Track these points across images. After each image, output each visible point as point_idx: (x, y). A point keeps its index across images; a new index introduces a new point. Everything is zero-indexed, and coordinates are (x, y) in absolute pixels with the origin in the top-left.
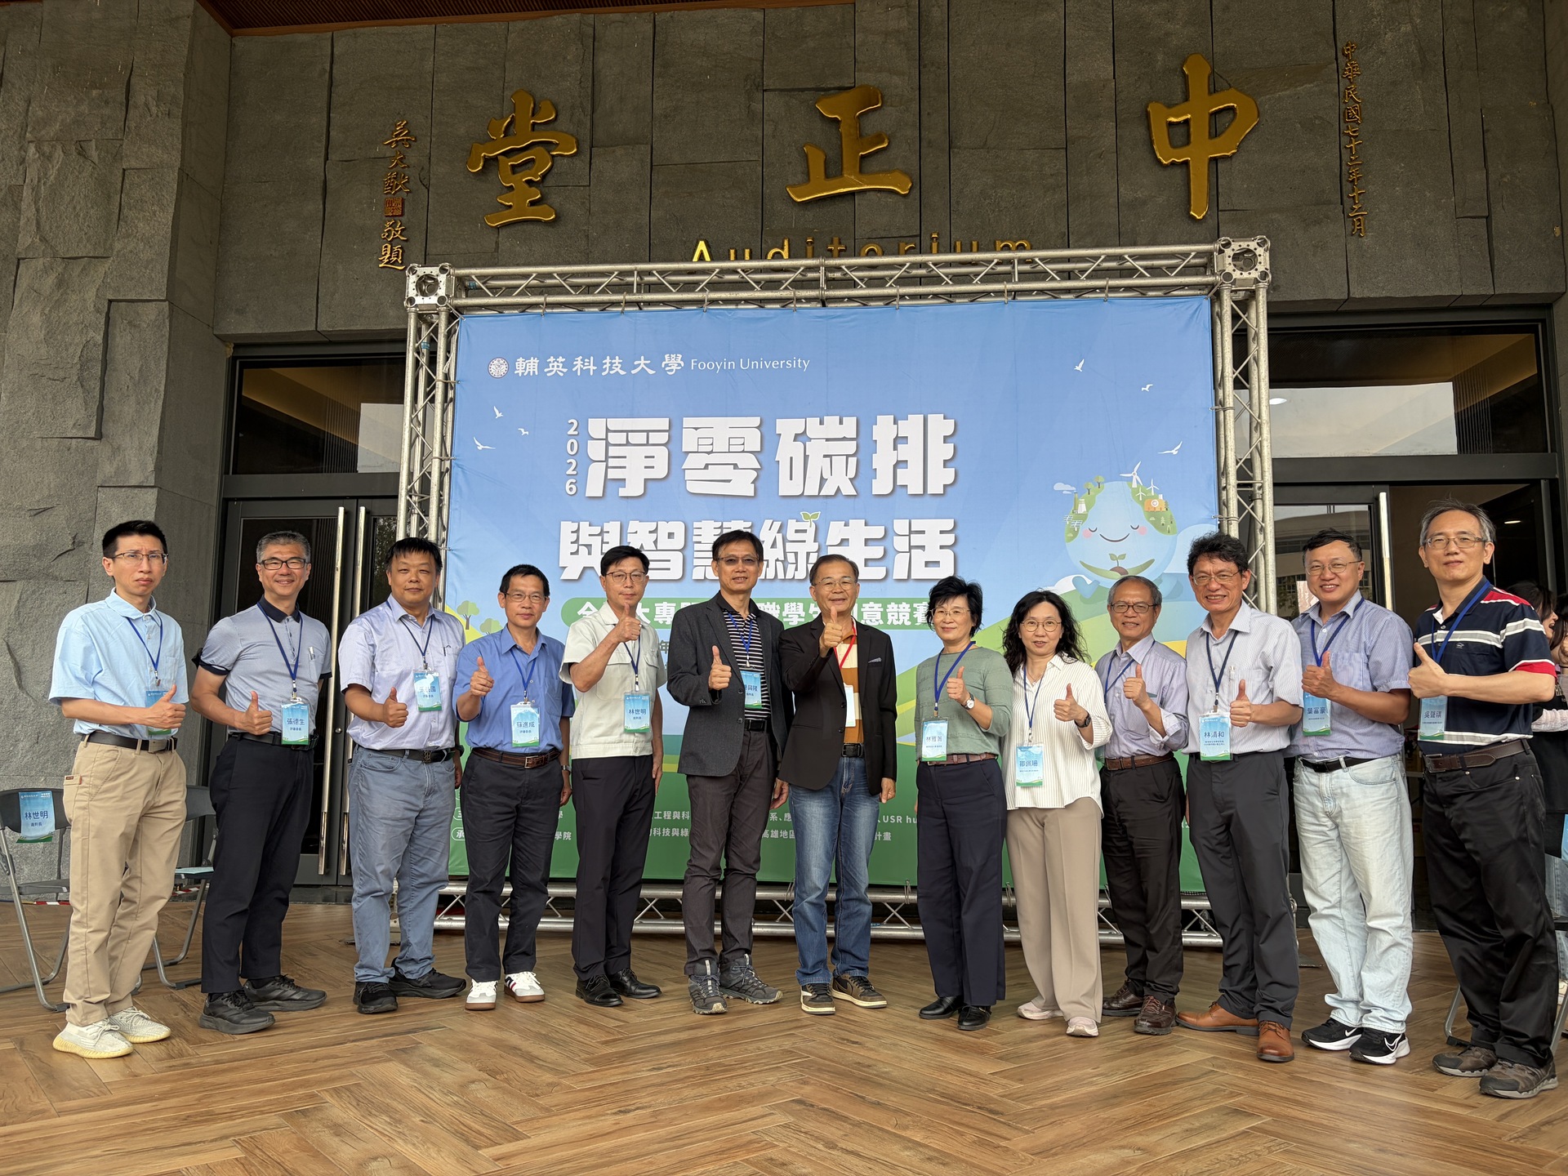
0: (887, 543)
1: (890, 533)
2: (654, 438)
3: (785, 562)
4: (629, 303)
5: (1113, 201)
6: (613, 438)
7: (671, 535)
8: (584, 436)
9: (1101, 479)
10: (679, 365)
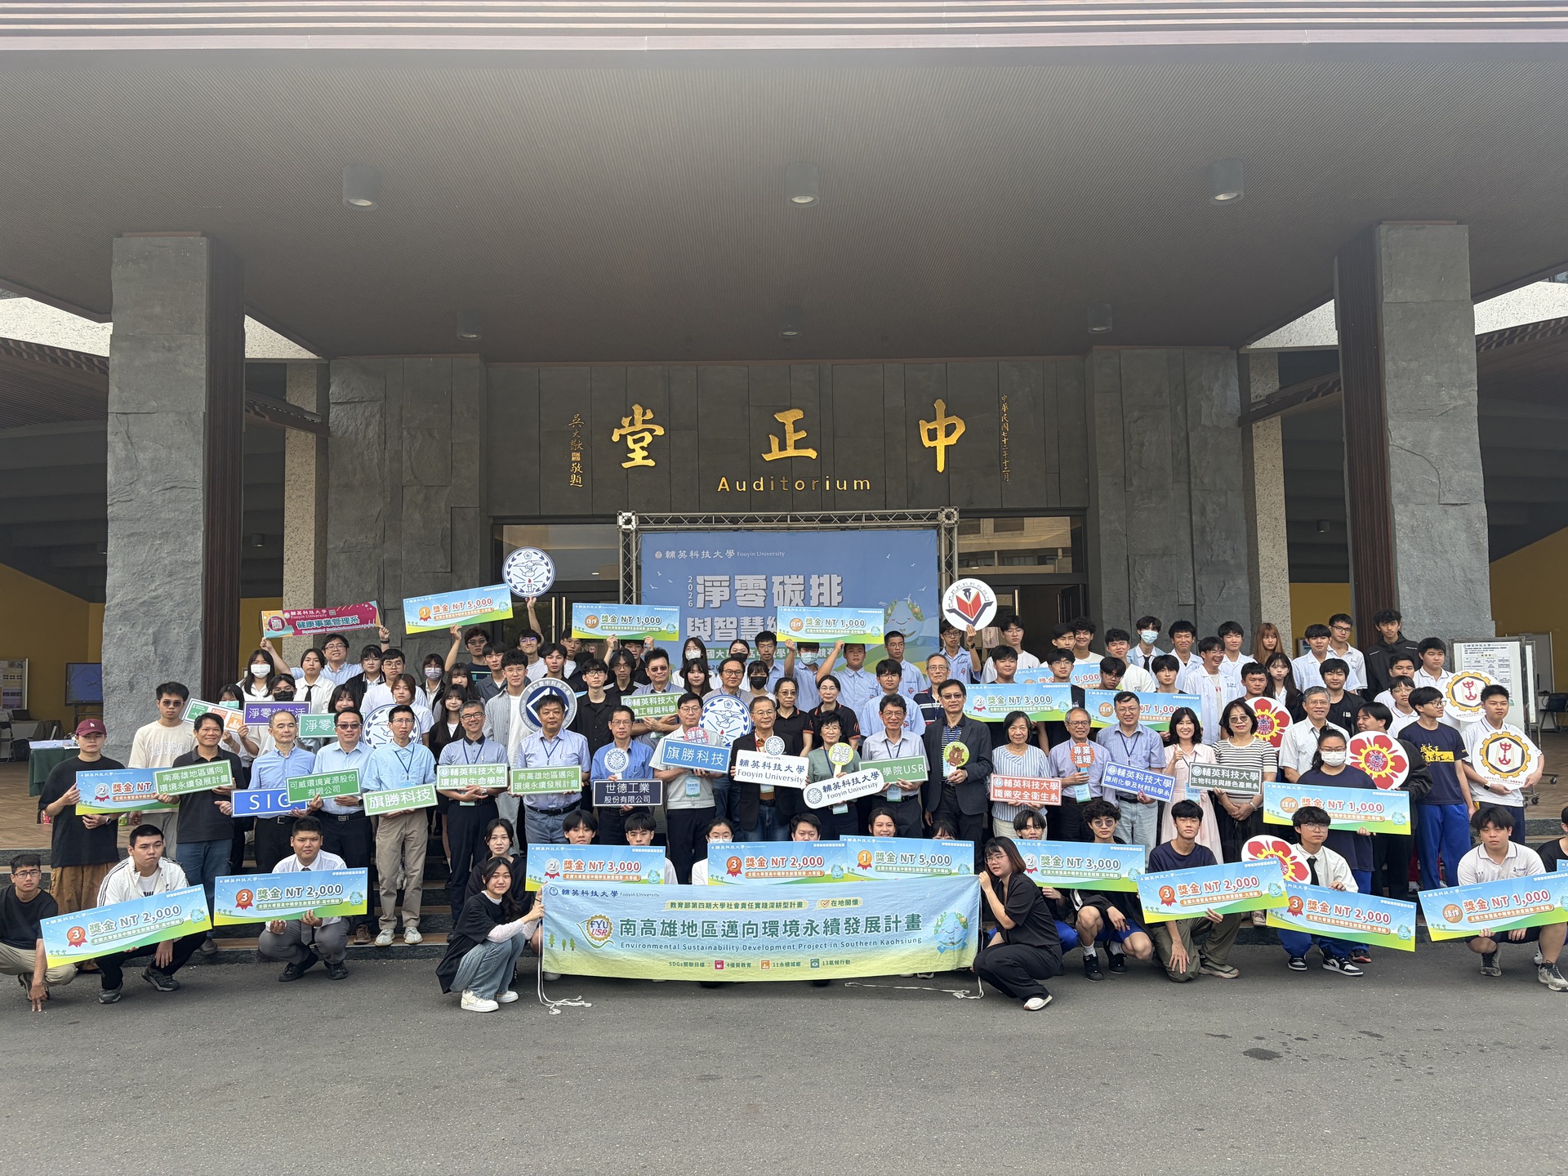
2: (724, 584)
4: (711, 529)
5: (905, 463)
6: (707, 584)
8: (695, 583)
10: (733, 554)
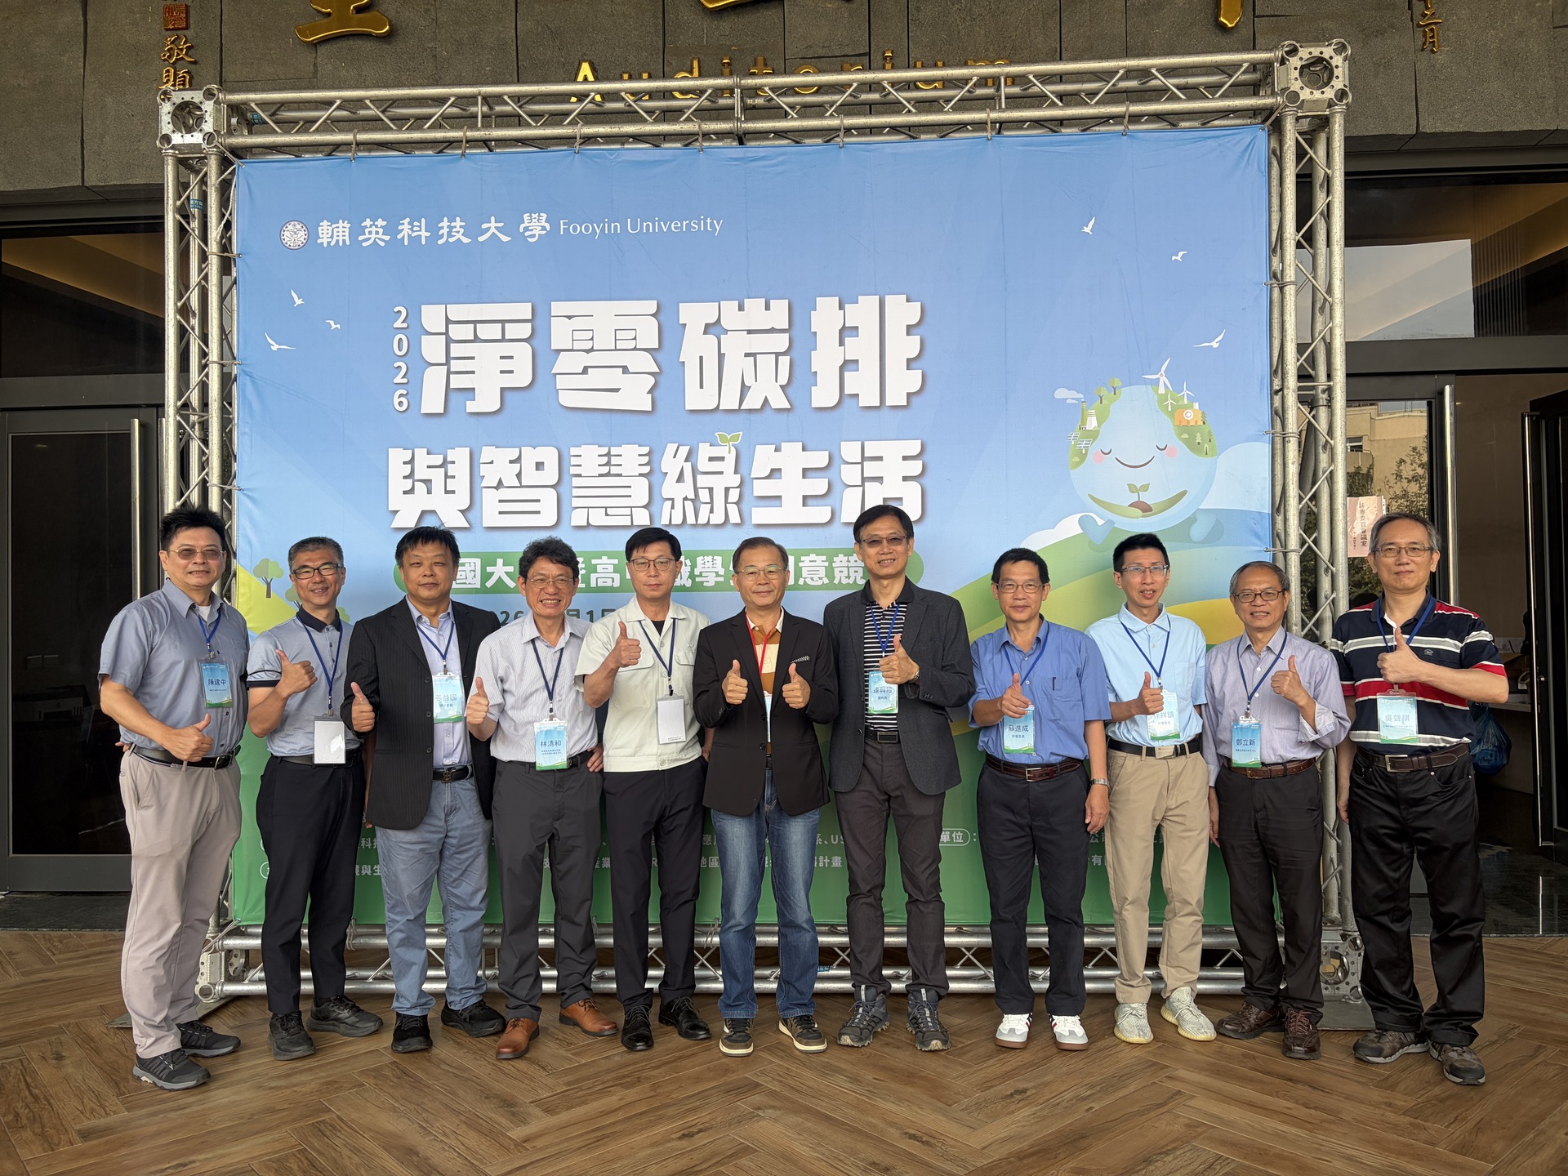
0: (831, 473)
1: (836, 460)
2: (512, 331)
3: (696, 500)
4: (473, 143)
6: (456, 332)
7: (539, 466)
8: (416, 330)
9: (1117, 383)
10: (544, 228)
